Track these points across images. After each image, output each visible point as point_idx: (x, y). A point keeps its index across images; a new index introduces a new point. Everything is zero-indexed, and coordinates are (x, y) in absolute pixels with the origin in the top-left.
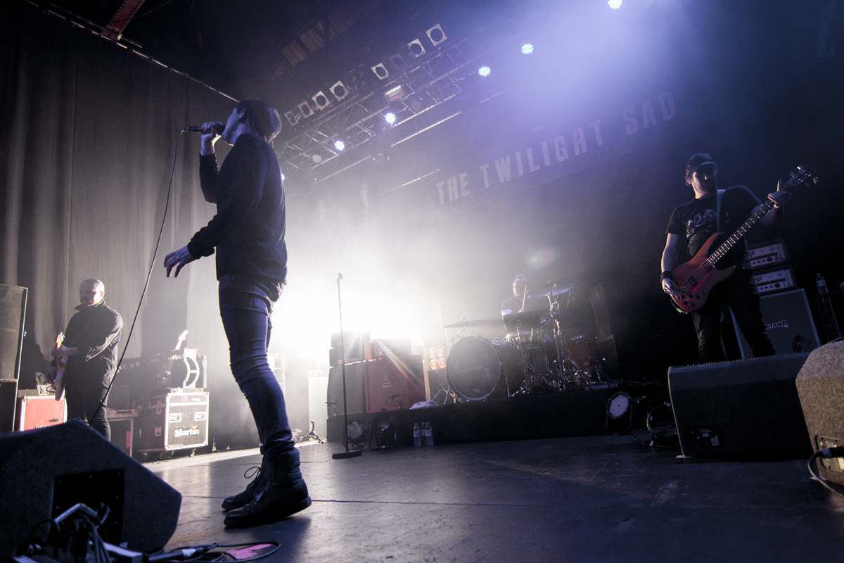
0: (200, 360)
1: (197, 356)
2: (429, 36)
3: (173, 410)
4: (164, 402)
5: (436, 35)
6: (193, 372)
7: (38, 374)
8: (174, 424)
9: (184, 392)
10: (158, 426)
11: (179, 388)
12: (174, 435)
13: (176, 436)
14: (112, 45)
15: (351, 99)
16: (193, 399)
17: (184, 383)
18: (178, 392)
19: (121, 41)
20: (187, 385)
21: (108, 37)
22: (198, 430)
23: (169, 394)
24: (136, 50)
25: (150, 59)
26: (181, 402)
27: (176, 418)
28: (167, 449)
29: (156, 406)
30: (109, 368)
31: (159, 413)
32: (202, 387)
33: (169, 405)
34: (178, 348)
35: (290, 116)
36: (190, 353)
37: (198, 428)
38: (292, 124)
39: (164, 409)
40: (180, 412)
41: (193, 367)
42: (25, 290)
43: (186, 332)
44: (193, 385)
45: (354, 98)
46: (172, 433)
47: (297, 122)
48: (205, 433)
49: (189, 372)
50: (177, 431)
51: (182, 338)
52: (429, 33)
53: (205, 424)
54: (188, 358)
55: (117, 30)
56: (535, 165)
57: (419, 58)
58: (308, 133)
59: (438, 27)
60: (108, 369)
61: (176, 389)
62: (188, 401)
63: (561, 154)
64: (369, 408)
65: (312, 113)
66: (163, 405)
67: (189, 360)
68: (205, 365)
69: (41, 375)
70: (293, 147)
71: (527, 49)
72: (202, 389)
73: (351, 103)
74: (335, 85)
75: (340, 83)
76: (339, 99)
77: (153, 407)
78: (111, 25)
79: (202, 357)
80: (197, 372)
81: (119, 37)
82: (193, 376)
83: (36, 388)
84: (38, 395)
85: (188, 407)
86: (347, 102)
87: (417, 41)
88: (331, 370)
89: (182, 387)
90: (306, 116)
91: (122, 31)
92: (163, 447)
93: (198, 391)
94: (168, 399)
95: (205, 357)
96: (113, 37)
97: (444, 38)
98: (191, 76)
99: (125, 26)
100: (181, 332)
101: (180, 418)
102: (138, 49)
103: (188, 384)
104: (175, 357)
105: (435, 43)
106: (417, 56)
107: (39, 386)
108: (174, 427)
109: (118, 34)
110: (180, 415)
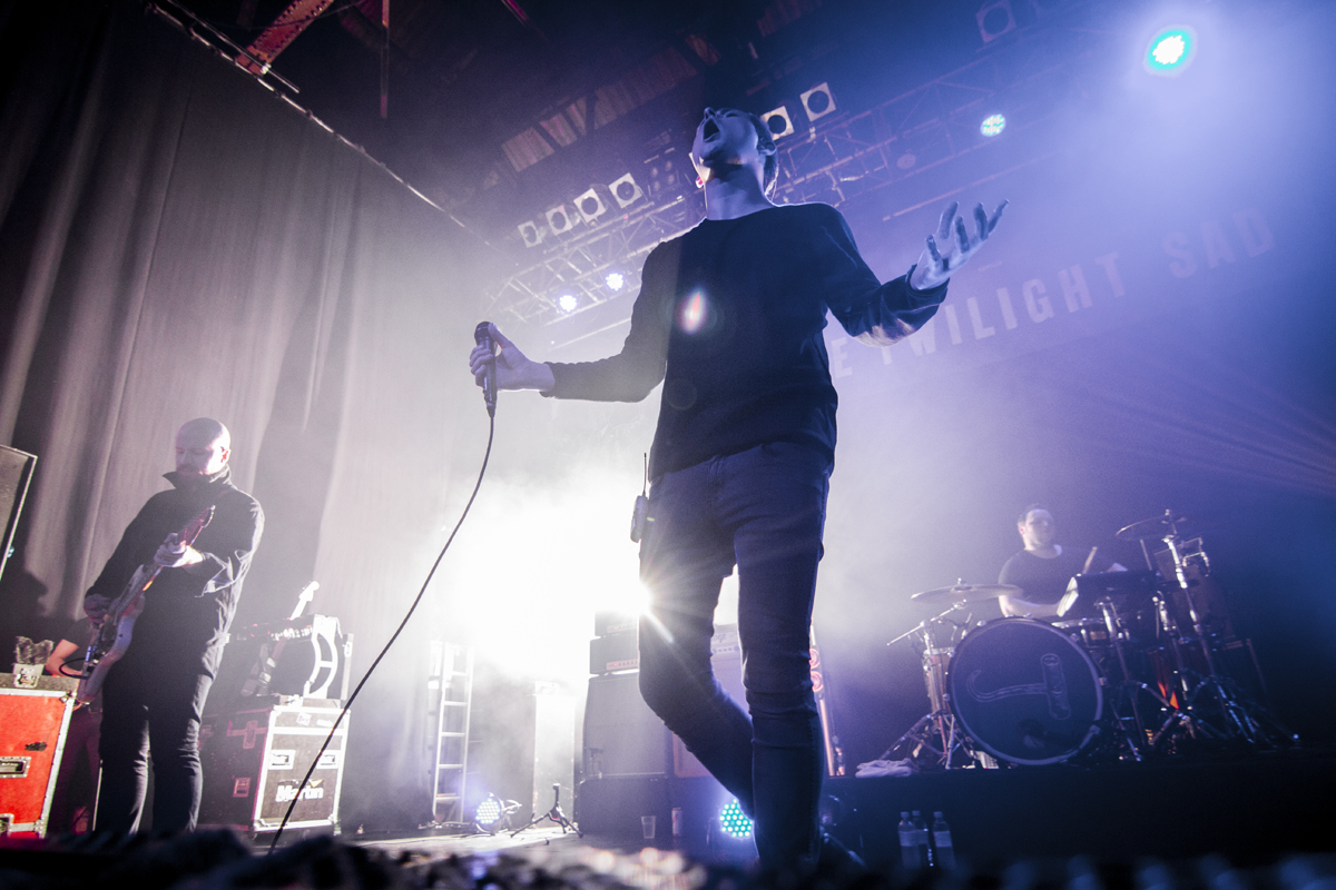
0: (340, 641)
1: (337, 632)
2: (805, 103)
3: (281, 742)
4: (264, 723)
5: (818, 102)
6: (326, 664)
7: (22, 639)
8: (277, 772)
9: (304, 705)
10: (242, 775)
11: (296, 696)
12: (274, 798)
13: (278, 800)
14: (251, 81)
15: (639, 210)
16: (320, 722)
17: (307, 686)
18: (293, 705)
19: (267, 78)
20: (311, 692)
21: (247, 68)
22: (321, 790)
23: (276, 707)
24: (288, 96)
25: (308, 115)
26: (296, 725)
27: (282, 760)
28: (258, 828)
29: (244, 732)
30: (221, 626)
31: (247, 746)
32: (338, 697)
33: (273, 730)
34: (297, 613)
35: (529, 230)
36: (325, 627)
37: (320, 785)
38: (528, 244)
39: (261, 740)
40: (292, 748)
41: (326, 656)
42: (31, 459)
43: (314, 586)
44: (322, 693)
45: (645, 207)
46: (271, 792)
47: (539, 240)
48: (333, 796)
49: (319, 664)
50: (281, 788)
51: (307, 595)
52: (805, 98)
53: (336, 778)
54: (319, 635)
55: (264, 56)
56: (985, 326)
57: (777, 141)
58: (550, 264)
59: (824, 87)
60: (218, 628)
61: (290, 698)
62: (310, 726)
63: (1039, 309)
64: (681, 765)
65: (568, 226)
66: (261, 730)
67: (321, 639)
68: (348, 650)
69: (27, 643)
70: (518, 285)
71: (993, 125)
72: (338, 702)
73: (639, 214)
74: (620, 181)
75: (628, 178)
76: (623, 204)
77: (236, 733)
78: (255, 47)
79: (345, 637)
80: (333, 665)
81: (265, 69)
82: (324, 673)
83: (10, 670)
84: (14, 687)
85: (309, 737)
86: (631, 213)
87: (781, 111)
88: (591, 680)
89: (301, 695)
90: (556, 232)
91: (270, 60)
92: (251, 823)
93: (330, 706)
94: (273, 716)
95: (351, 636)
96: (253, 68)
97: (831, 107)
98: (367, 152)
99: (279, 51)
100: (307, 584)
101: (291, 760)
102: (291, 95)
103: (312, 690)
104: (289, 633)
105: (812, 116)
106: (776, 137)
107: (17, 667)
108: (276, 779)
109: (263, 63)
110: (292, 753)
